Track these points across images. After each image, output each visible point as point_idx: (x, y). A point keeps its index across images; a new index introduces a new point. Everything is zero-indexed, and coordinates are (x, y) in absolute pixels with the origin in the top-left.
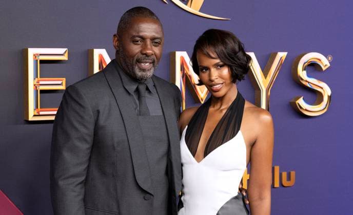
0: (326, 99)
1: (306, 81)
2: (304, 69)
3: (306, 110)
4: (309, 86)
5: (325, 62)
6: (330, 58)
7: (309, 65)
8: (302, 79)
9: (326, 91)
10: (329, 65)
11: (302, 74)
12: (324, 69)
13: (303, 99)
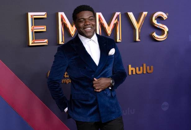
0: (166, 33)
1: (157, 25)
2: (156, 19)
3: (157, 38)
4: (158, 27)
5: (165, 16)
6: (167, 14)
7: (158, 18)
8: (155, 24)
9: (166, 29)
10: (167, 17)
11: (155, 22)
12: (165, 19)
13: (156, 33)
